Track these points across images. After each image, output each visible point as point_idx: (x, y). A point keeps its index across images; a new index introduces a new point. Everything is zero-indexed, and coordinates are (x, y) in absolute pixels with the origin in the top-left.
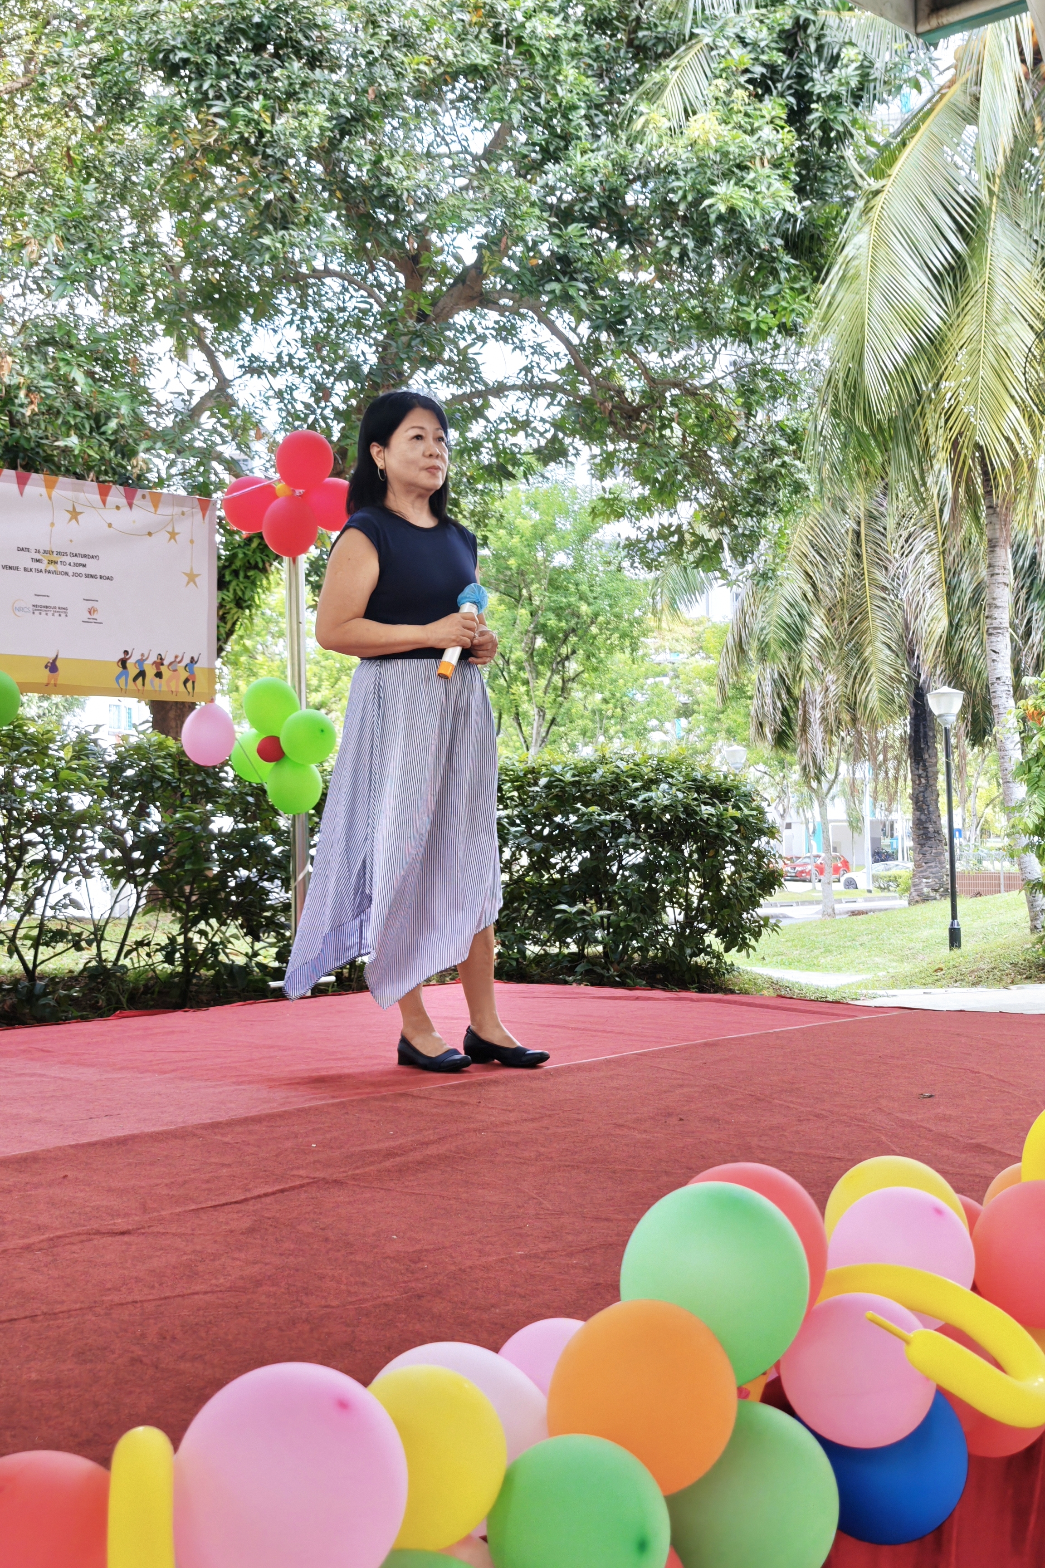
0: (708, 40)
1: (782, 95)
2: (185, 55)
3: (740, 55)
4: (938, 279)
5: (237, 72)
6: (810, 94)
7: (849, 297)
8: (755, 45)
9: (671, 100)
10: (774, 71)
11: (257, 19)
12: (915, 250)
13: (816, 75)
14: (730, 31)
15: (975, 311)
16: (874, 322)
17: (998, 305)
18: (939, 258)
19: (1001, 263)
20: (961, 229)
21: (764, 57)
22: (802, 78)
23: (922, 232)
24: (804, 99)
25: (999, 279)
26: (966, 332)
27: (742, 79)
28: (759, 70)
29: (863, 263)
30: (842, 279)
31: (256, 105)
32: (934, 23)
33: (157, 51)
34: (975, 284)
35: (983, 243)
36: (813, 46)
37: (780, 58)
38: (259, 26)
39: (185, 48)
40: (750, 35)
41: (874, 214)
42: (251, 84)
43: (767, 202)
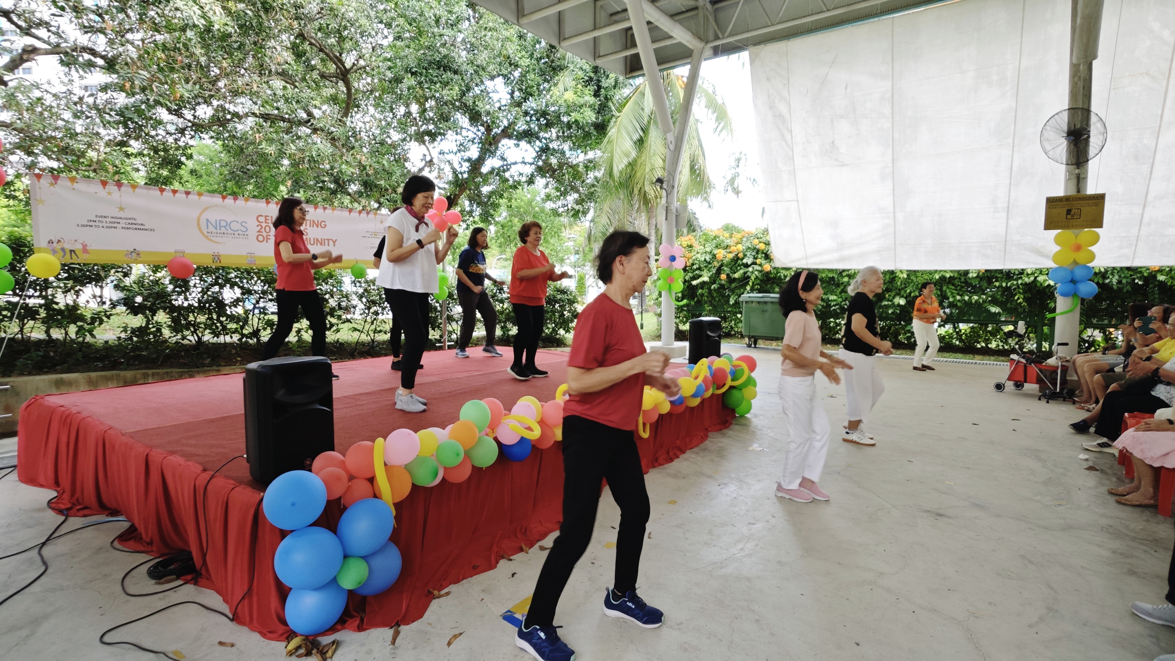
0: (572, 68)
1: (593, 85)
2: (416, 69)
3: (581, 74)
4: (635, 143)
5: (432, 75)
6: (601, 86)
7: (610, 147)
8: (585, 70)
9: (561, 86)
10: (591, 79)
11: (438, 59)
12: (629, 134)
13: (603, 80)
14: (578, 66)
15: (645, 152)
16: (617, 155)
17: (652, 151)
18: (636, 137)
19: (653, 139)
20: (642, 129)
21: (588, 74)
22: (599, 81)
23: (630, 129)
24: (599, 87)
25: (653, 143)
26: (643, 158)
27: (581, 81)
28: (587, 78)
29: (614, 137)
30: (608, 142)
31: (438, 86)
32: (631, 75)
33: (408, 67)
34: (645, 144)
35: (648, 133)
36: (602, 71)
37: (592, 75)
38: (438, 61)
39: (416, 67)
40: (584, 67)
41: (618, 123)
42: (436, 79)
43: (587, 118)
